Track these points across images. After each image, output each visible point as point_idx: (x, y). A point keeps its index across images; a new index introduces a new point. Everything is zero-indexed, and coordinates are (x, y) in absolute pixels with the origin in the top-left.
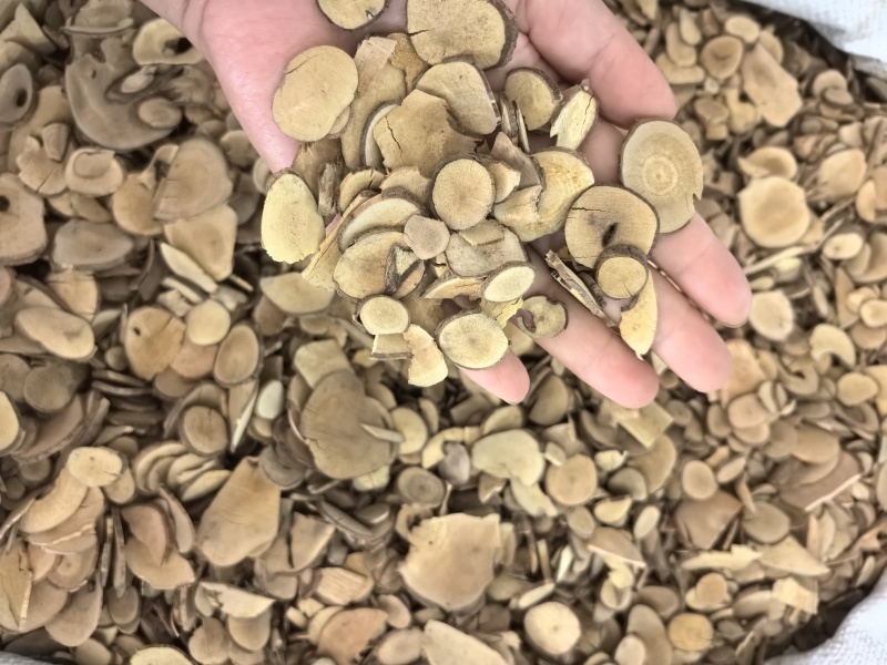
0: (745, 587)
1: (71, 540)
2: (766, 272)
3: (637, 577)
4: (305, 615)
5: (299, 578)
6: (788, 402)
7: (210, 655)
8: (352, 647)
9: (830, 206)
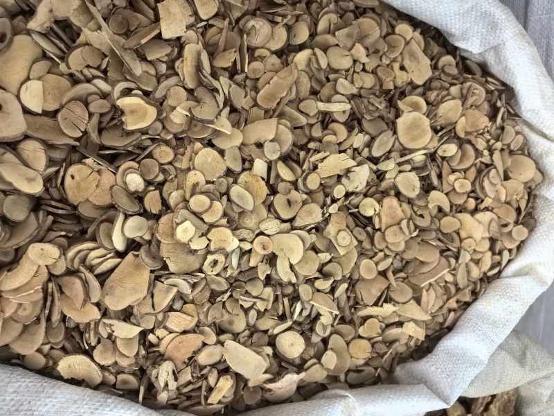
0: (388, 326)
1: (28, 295)
2: (408, 162)
3: (335, 319)
4: (158, 337)
5: (156, 317)
6: (415, 231)
7: (105, 359)
8: (184, 355)
9: (442, 129)
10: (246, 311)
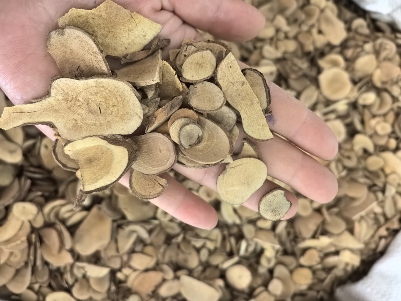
0: (327, 255)
1: (16, 245)
2: (332, 112)
3: (277, 253)
4: (125, 275)
5: (122, 258)
6: (343, 170)
7: (82, 295)
8: (147, 289)
9: (360, 80)
10: (198, 250)
